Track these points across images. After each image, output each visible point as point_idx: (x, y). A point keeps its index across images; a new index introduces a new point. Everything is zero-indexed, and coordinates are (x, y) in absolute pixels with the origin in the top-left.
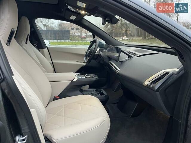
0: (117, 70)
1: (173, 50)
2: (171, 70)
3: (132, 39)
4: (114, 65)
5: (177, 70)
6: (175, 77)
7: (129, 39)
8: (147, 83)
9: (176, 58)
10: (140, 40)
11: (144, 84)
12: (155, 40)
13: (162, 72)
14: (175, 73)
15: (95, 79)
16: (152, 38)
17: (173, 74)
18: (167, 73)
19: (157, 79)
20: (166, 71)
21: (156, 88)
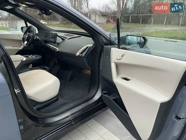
0: (56, 49)
1: (89, 34)
2: (89, 46)
3: (50, 23)
4: (52, 46)
5: (92, 45)
6: (91, 49)
7: (47, 23)
8: (78, 54)
9: (91, 39)
10: (58, 24)
11: (76, 55)
12: (72, 25)
13: (85, 47)
14: (91, 47)
15: (40, 57)
16: (69, 23)
17: (90, 47)
18: (88, 47)
19: (83, 51)
20: (87, 46)
21: (83, 56)
